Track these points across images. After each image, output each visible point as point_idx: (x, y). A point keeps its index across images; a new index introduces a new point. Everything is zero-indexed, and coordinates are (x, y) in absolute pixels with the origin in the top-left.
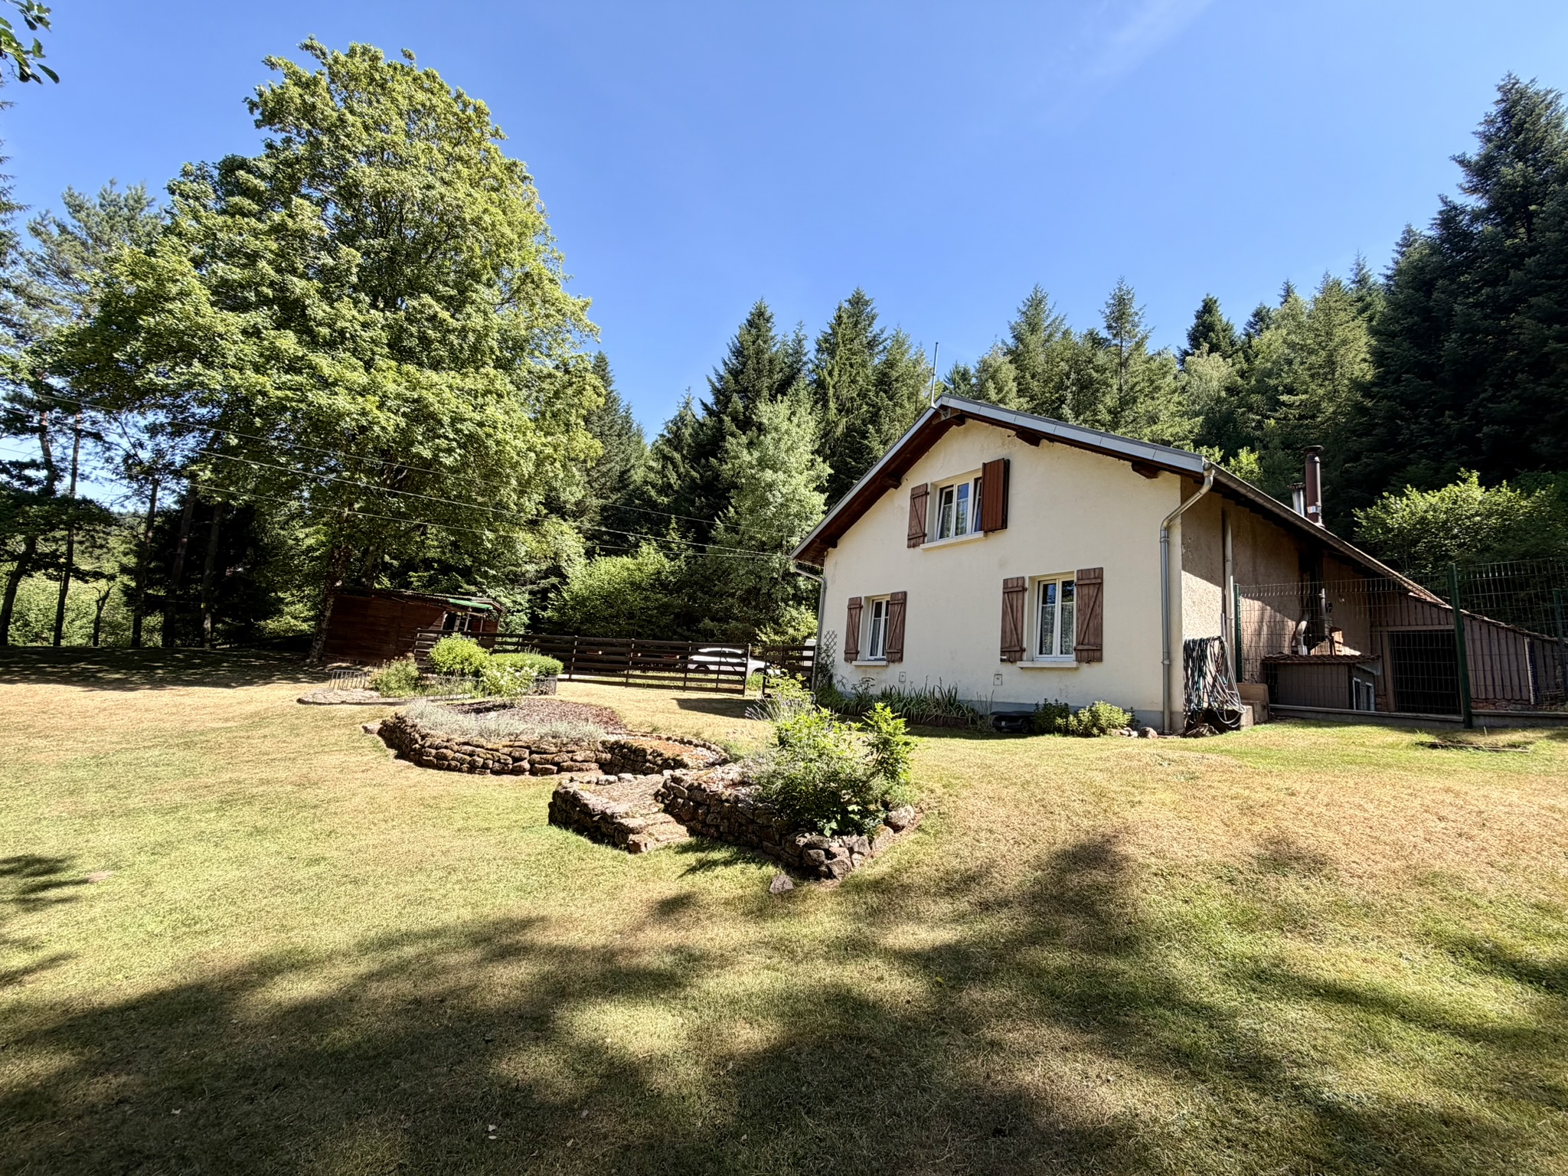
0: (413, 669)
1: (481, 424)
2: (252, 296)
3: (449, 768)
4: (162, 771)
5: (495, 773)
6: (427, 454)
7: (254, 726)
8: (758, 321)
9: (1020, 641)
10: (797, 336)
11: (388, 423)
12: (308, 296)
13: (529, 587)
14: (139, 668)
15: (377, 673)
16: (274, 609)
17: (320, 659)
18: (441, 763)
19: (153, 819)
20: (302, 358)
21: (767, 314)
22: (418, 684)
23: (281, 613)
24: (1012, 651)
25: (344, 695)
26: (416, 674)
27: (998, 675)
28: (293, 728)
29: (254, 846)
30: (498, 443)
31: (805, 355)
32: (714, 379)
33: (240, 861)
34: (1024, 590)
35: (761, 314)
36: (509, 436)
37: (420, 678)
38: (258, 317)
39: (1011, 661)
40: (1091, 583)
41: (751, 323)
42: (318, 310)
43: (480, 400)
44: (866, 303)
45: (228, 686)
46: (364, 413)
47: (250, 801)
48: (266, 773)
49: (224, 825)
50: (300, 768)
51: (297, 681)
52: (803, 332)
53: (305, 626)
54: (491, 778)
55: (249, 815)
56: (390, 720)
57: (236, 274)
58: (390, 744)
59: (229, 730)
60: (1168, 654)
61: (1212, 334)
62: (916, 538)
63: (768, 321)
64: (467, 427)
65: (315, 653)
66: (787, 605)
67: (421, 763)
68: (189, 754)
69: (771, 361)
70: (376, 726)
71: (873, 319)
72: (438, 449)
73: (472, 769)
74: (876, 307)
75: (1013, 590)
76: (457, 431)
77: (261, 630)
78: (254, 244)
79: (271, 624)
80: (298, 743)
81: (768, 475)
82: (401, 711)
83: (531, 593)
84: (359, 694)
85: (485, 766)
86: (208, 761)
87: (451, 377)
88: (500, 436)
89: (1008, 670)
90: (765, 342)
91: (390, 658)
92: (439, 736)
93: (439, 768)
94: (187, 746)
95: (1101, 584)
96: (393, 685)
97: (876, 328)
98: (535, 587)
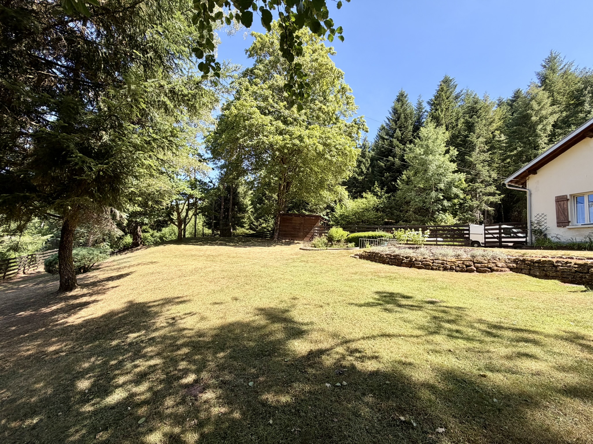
0: (325, 240)
8: (401, 99)
10: (419, 101)
17: (278, 239)
18: (427, 267)
21: (405, 95)
22: (327, 245)
31: (423, 108)
35: (402, 95)
37: (328, 243)
41: (398, 100)
52: (421, 99)
56: (362, 254)
58: (374, 262)
63: (405, 97)
65: (276, 237)
66: (439, 213)
67: (414, 268)
69: (410, 113)
71: (456, 87)
79: (238, 231)
90: (406, 106)
97: (457, 91)
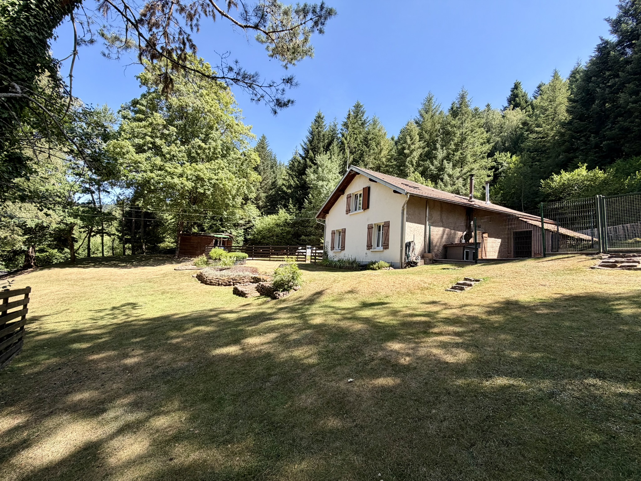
0: (205, 259)
1: (217, 180)
2: (146, 148)
3: (213, 285)
4: (147, 288)
5: (224, 286)
6: (202, 191)
7: (164, 277)
8: (319, 120)
9: (371, 243)
11: (189, 185)
12: (162, 145)
13: (243, 227)
14: (129, 262)
15: (196, 260)
16: (162, 240)
17: (178, 257)
18: (211, 284)
19: (149, 296)
20: (163, 166)
21: (322, 117)
22: (207, 263)
23: (165, 241)
24: (369, 246)
25: (187, 267)
26: (206, 260)
27: (366, 253)
28: (174, 277)
29: (171, 300)
30: (223, 185)
32: (303, 144)
33: (169, 303)
34: (372, 228)
35: (319, 116)
36: (227, 182)
37: (208, 261)
38: (149, 154)
39: (368, 249)
40: (387, 225)
41: (316, 121)
42: (165, 149)
43: (217, 171)
44: (361, 107)
45: (154, 266)
46: (182, 184)
47: (168, 293)
48: (170, 287)
49: (164, 297)
50: (177, 286)
51: (172, 263)
53: (172, 245)
54: (223, 287)
55: (168, 295)
56: (199, 274)
57: (141, 142)
58: (199, 280)
59: (158, 278)
60: (402, 246)
61: (517, 99)
62: (348, 211)
63: (322, 119)
64: (213, 181)
65: (177, 255)
67: (206, 284)
68: (151, 284)
69: (323, 135)
70: (195, 275)
71: (364, 113)
72: (205, 189)
73: (219, 285)
74: (365, 108)
75: (370, 228)
76: (211, 183)
77: (159, 247)
78: (145, 131)
79: (162, 245)
80: (176, 280)
81: (320, 183)
82: (201, 271)
83: (244, 229)
84: (191, 267)
85: (222, 284)
86: (156, 285)
87: (207, 165)
88: (224, 182)
89: (369, 252)
90: (321, 128)
91: (198, 256)
92: (210, 277)
93: (211, 285)
94: (150, 282)
95: (389, 226)
96: (200, 264)
97: (365, 117)
98: (245, 227)
